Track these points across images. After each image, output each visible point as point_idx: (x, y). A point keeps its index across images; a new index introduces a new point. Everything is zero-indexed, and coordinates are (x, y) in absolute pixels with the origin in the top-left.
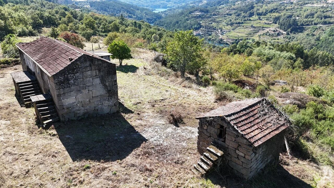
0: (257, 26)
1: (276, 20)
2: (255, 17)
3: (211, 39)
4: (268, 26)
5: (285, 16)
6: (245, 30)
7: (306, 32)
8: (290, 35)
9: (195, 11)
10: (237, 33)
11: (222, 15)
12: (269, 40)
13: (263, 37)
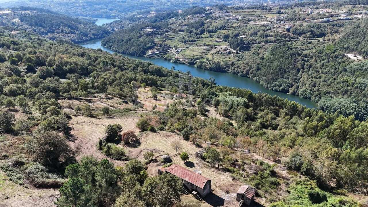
0: (209, 44)
1: (226, 38)
2: (206, 34)
3: (167, 58)
4: (219, 44)
5: (233, 35)
6: (199, 48)
7: (252, 51)
8: (239, 54)
9: (146, 27)
10: (192, 52)
11: (174, 31)
12: (221, 59)
13: (216, 56)
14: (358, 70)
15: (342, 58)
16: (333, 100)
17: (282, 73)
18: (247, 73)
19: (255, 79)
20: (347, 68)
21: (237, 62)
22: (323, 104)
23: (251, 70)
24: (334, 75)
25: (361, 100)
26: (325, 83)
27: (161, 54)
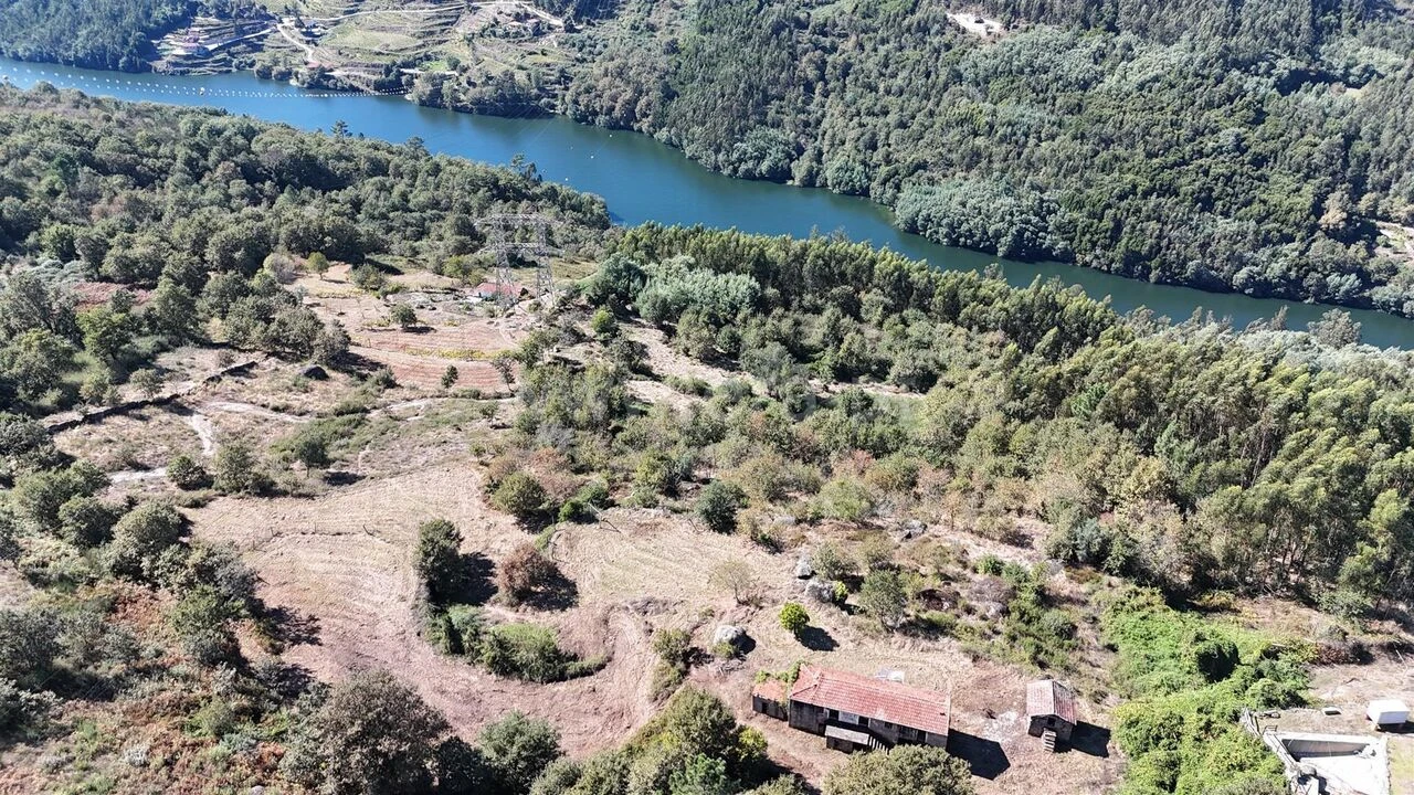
3: (270, 68)
6: (402, 12)
8: (579, 31)
10: (375, 34)
12: (513, 60)
13: (486, 45)
14: (996, 73)
15: (941, 32)
16: (943, 191)
17: (757, 105)
18: (630, 115)
19: (663, 134)
20: (961, 68)
21: (579, 68)
22: (911, 209)
23: (643, 101)
24: (927, 97)
25: (1021, 183)
26: (906, 132)
27: (233, 49)
